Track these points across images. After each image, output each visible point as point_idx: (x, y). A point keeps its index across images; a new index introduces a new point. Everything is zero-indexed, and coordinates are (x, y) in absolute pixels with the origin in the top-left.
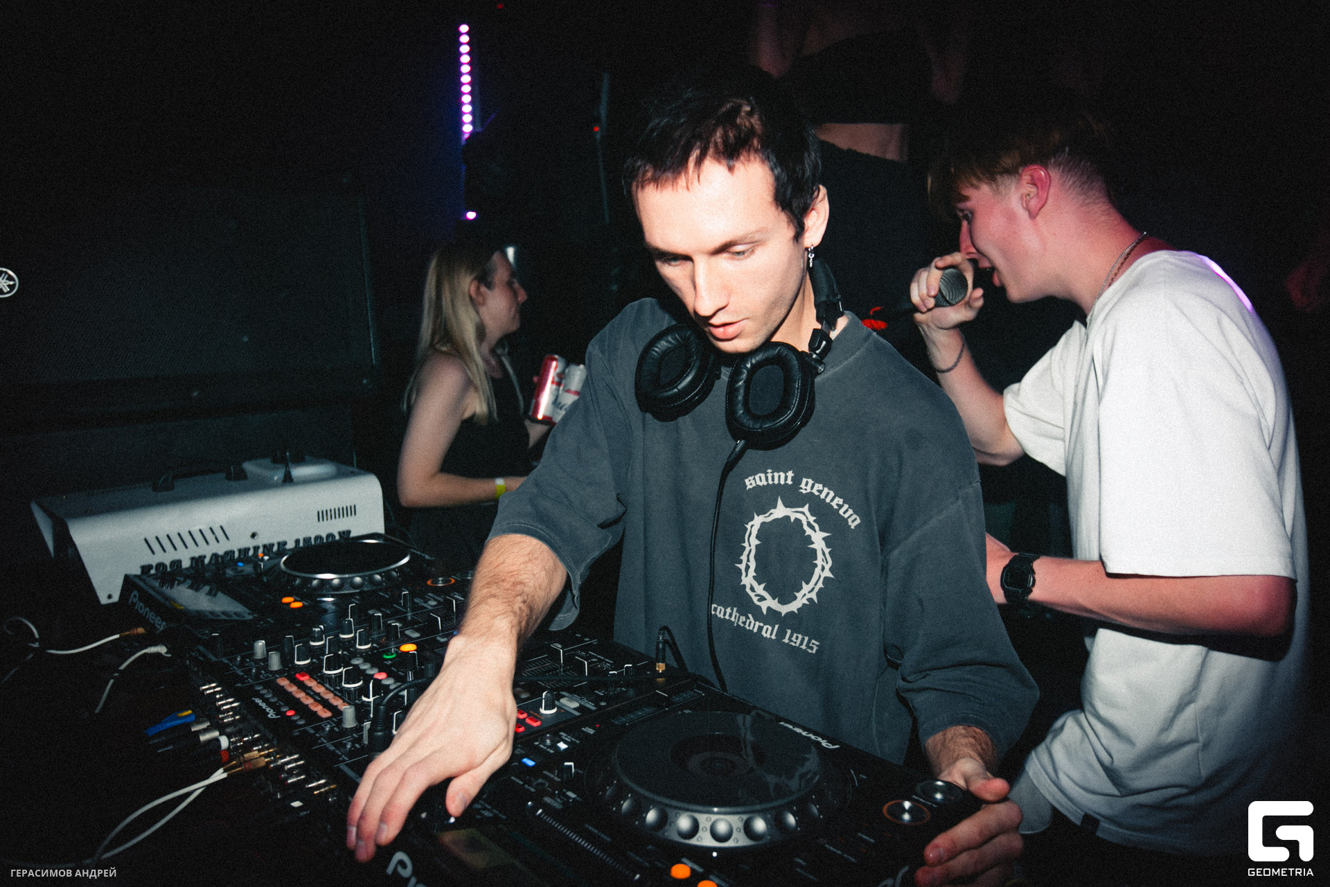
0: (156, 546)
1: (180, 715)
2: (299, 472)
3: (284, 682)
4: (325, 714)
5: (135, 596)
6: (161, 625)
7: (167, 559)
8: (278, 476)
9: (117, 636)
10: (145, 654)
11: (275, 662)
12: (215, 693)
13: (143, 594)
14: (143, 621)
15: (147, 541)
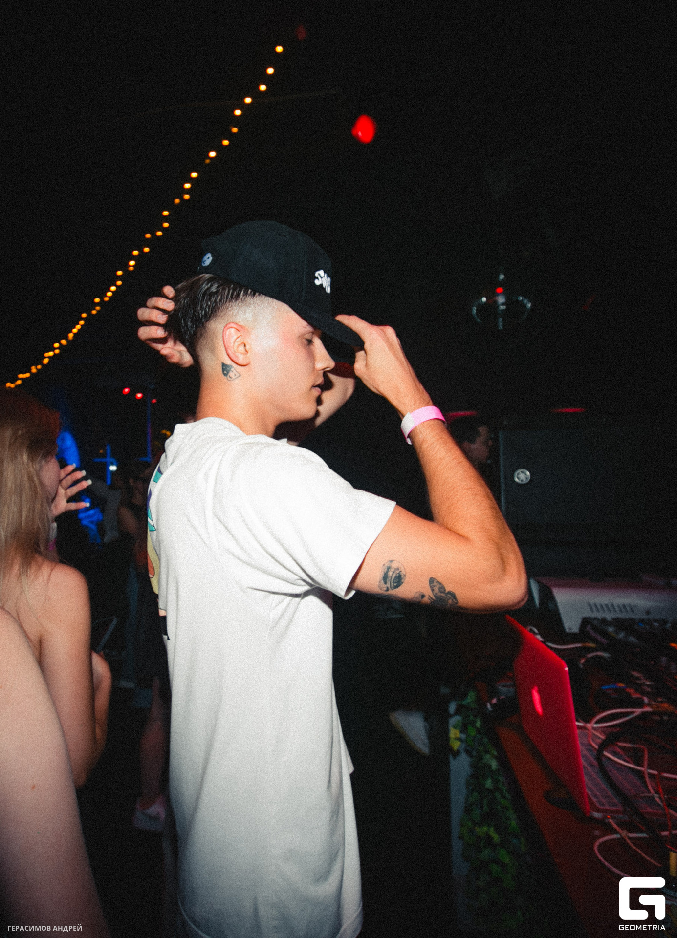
0: (594, 609)
1: (619, 684)
6: (605, 642)
7: (601, 615)
9: (579, 645)
10: (596, 655)
11: (673, 667)
12: (641, 676)
13: (595, 628)
14: (594, 640)
15: (590, 605)
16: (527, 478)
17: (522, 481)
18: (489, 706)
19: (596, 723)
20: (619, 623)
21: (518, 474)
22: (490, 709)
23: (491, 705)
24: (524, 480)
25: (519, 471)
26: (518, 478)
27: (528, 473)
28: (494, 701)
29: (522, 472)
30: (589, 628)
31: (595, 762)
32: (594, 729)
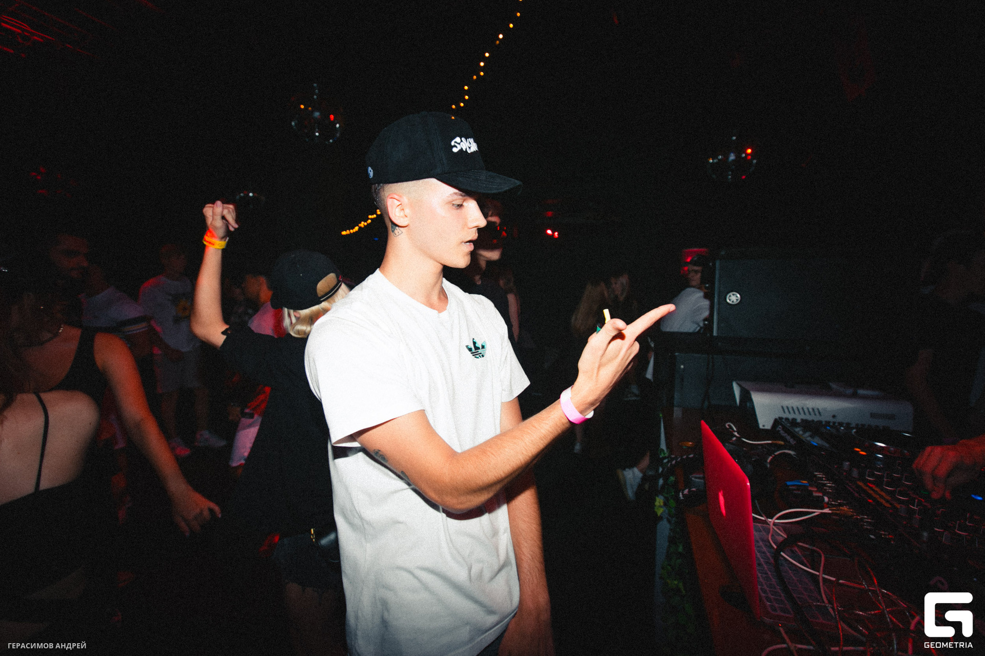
0: (786, 410)
1: (802, 481)
2: (861, 392)
3: (860, 484)
4: (888, 505)
5: (780, 428)
6: (792, 442)
7: (791, 416)
8: (850, 391)
9: (770, 442)
10: (784, 452)
11: (855, 473)
12: (823, 477)
13: (784, 428)
14: (783, 439)
15: (782, 407)
16: (737, 300)
17: (733, 302)
18: (681, 495)
19: (777, 519)
20: (807, 425)
21: (730, 296)
22: (682, 498)
23: (683, 494)
24: (735, 301)
25: (731, 294)
26: (730, 300)
27: (738, 296)
28: (686, 492)
29: (733, 295)
30: (779, 428)
31: (772, 560)
32: (775, 524)
